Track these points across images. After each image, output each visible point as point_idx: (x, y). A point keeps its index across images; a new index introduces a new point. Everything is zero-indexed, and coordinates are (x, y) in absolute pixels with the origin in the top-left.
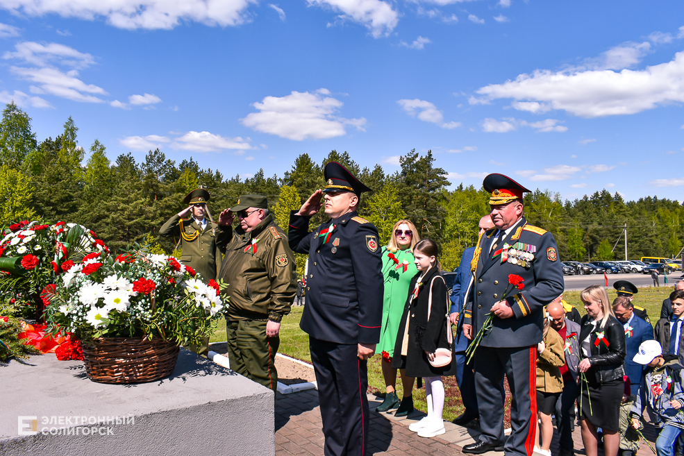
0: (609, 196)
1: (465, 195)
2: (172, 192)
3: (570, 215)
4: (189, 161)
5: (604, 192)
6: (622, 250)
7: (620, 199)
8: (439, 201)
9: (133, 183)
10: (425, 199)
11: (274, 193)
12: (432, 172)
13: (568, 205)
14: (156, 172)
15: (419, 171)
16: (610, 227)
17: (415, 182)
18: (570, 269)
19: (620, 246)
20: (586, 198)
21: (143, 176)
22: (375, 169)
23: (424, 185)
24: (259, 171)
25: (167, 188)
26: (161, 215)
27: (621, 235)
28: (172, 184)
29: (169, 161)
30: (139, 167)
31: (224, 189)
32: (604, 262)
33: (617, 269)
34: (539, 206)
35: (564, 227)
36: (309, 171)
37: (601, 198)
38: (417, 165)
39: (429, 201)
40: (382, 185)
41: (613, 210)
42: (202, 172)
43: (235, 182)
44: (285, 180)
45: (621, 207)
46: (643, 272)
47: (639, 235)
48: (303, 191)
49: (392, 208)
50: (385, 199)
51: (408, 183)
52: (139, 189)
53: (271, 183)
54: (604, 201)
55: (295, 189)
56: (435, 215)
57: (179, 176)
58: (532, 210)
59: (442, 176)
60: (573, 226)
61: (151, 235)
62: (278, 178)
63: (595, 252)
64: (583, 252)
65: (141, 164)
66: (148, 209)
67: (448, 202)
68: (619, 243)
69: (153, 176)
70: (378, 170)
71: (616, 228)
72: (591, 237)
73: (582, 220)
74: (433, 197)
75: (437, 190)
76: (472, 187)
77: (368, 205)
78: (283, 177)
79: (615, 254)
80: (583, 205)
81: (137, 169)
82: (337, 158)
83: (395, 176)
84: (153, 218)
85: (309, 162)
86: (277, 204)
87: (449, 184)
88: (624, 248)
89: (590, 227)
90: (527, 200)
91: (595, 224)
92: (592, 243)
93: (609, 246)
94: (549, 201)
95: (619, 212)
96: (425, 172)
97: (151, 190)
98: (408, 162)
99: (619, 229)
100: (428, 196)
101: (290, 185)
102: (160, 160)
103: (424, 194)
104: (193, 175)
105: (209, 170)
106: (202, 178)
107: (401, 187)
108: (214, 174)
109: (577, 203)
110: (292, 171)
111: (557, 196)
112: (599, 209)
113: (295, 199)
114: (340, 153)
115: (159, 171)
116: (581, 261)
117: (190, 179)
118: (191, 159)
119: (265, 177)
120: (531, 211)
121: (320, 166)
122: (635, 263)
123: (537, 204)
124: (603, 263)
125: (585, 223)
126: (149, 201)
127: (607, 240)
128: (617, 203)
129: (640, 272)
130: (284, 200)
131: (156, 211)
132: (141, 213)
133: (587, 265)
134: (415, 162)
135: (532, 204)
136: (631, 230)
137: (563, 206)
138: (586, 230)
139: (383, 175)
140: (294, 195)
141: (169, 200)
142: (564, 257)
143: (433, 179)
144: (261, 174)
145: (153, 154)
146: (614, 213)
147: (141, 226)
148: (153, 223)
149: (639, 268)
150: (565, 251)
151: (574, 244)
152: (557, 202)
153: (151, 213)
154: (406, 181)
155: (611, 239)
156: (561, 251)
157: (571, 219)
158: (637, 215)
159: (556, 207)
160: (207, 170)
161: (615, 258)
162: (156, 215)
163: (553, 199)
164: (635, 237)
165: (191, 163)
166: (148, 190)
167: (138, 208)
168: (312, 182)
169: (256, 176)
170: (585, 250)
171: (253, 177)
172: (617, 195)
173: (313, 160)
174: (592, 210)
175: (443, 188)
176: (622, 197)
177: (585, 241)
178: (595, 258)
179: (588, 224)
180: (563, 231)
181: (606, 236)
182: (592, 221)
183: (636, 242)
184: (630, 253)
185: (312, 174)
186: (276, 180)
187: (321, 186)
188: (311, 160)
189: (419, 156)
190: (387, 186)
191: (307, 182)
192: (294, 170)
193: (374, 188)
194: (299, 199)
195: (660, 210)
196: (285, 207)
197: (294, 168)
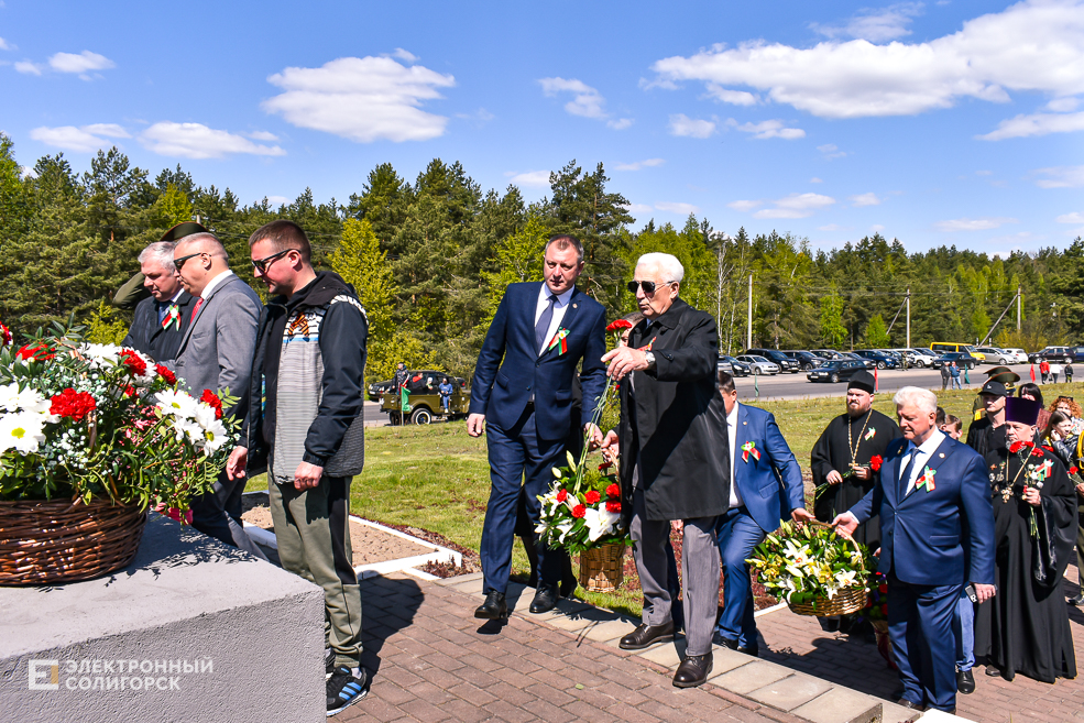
0: (884, 244)
1: (658, 240)
2: (143, 226)
3: (823, 275)
4: (174, 172)
5: (876, 237)
6: (901, 331)
7: (901, 249)
8: (616, 248)
9: (68, 209)
10: (592, 245)
11: (331, 231)
12: (603, 200)
13: (822, 257)
14: (112, 190)
15: (582, 199)
16: (885, 294)
17: (575, 217)
18: (822, 362)
19: (899, 325)
20: (849, 247)
21: (87, 197)
22: (507, 193)
23: (590, 222)
24: (304, 192)
25: (133, 220)
26: (123, 267)
27: (901, 307)
28: (144, 213)
29: (137, 171)
30: (79, 180)
31: (240, 224)
32: (875, 351)
33: (894, 362)
34: (777, 259)
35: (815, 294)
36: (393, 194)
37: (871, 248)
38: (578, 188)
39: (599, 249)
40: (520, 221)
41: (890, 267)
42: (199, 191)
43: (260, 211)
44: (352, 209)
45: (903, 263)
46: (933, 366)
47: (928, 308)
48: (383, 229)
49: (537, 259)
50: (524, 244)
51: (564, 217)
52: (81, 221)
53: (325, 213)
54: (876, 252)
55: (369, 226)
56: (609, 273)
57: (156, 198)
58: (765, 265)
59: (620, 206)
60: (828, 293)
61: (106, 304)
62: (338, 205)
63: (862, 335)
64: (842, 334)
65: (82, 175)
66: (97, 256)
67: (630, 250)
68: (899, 320)
69: (106, 197)
70: (514, 194)
71: (893, 296)
72: (856, 310)
73: (842, 283)
74: (604, 243)
75: (613, 232)
76: (669, 226)
77: (496, 254)
78: (347, 203)
79: (892, 337)
80: (844, 259)
81: (76, 183)
82: (443, 171)
83: (542, 205)
84: (108, 274)
85: (393, 178)
86: (337, 251)
87: (632, 221)
88: (905, 327)
89: (855, 294)
90: (757, 249)
91: (862, 289)
92: (856, 320)
93: (882, 326)
94: (791, 250)
95: (898, 271)
96: (592, 200)
97: (103, 223)
98: (563, 183)
99: (898, 297)
100: (597, 240)
101: (361, 217)
102: (119, 168)
103: (591, 238)
104: (183, 196)
105: (213, 189)
106: (199, 201)
107: (551, 224)
108: (222, 196)
109: (835, 255)
110: (363, 193)
111: (804, 243)
112: (869, 265)
113: (369, 243)
114: (448, 163)
115: (118, 187)
116: (840, 350)
117: (177, 204)
118: (179, 169)
119: (316, 203)
120: (763, 268)
121: (413, 186)
122: (921, 351)
123: (772, 257)
124: (873, 353)
125: (848, 287)
126: (100, 243)
127: (880, 315)
128: (895, 256)
129: (928, 366)
130: (350, 243)
131: (114, 260)
132: (85, 263)
133: (849, 355)
134: (575, 183)
135: (766, 256)
136: (918, 299)
137: (814, 259)
138: (848, 298)
139: (522, 204)
140: (368, 236)
141: (137, 241)
142: (813, 343)
143: (605, 212)
144: (306, 198)
145: (106, 157)
146: (892, 272)
147: (86, 287)
148: (108, 282)
149: (927, 360)
150: (815, 333)
151: (829, 321)
152: (805, 253)
153: (103, 263)
154: (560, 214)
155: (886, 313)
156: (810, 332)
157: (826, 281)
158: (927, 276)
159: (802, 262)
160: (209, 189)
161: (892, 344)
162: (113, 267)
163: (797, 248)
164: (922, 311)
165: (178, 175)
166: (98, 223)
167: (80, 254)
168: (399, 212)
169: (298, 201)
170: (845, 331)
171: (293, 202)
172: (896, 242)
174: (858, 266)
175: (622, 228)
176: (904, 246)
177: (846, 317)
178: (861, 345)
179: (851, 289)
180: (814, 300)
181: (879, 309)
182: (857, 285)
183: (924, 318)
184: (914, 336)
185: (399, 200)
186: (335, 209)
187: (414, 220)
188: (397, 174)
189: (583, 173)
190: (530, 223)
191: (391, 214)
192: (366, 191)
193: (506, 225)
194: (375, 242)
195: (961, 267)
196: (351, 256)
197: (367, 188)
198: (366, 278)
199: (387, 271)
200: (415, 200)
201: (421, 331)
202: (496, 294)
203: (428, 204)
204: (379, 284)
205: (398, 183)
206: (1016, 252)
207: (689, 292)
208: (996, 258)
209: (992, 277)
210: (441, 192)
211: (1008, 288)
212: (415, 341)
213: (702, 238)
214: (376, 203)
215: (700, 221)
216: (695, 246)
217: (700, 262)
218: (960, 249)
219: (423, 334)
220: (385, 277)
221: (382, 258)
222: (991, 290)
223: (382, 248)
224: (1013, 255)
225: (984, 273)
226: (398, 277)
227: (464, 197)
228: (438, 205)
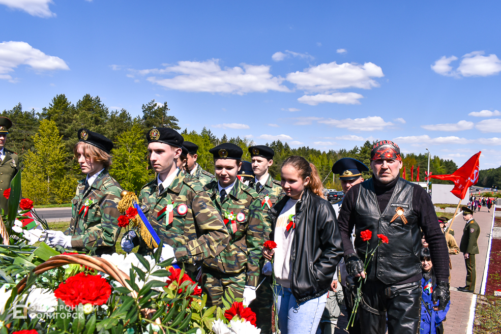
0: (281, 144)
1: (190, 137)
5: (278, 141)
7: (288, 147)
11: (31, 124)
12: (166, 119)
15: (157, 117)
17: (153, 125)
22: (121, 112)
24: (17, 105)
36: (65, 109)
37: (276, 146)
38: (155, 113)
40: (129, 126)
41: (284, 154)
44: (43, 114)
45: (289, 153)
49: (137, 143)
50: (131, 136)
51: (148, 125)
53: (29, 116)
54: (279, 147)
55: (54, 123)
59: (174, 122)
62: (36, 112)
70: (124, 115)
76: (194, 132)
77: (117, 140)
78: (41, 112)
82: (91, 100)
83: (137, 119)
85: (65, 101)
86: (36, 135)
87: (179, 129)
94: (245, 145)
96: (161, 118)
98: (148, 110)
101: (49, 119)
110: (50, 108)
111: (252, 142)
113: (53, 131)
114: (93, 97)
119: (24, 110)
121: (75, 106)
128: (286, 150)
130: (44, 131)
134: (154, 110)
139: (130, 118)
140: (53, 128)
143: (167, 124)
144: (19, 108)
154: (146, 123)
163: (248, 144)
168: (68, 118)
169: (14, 109)
172: (286, 144)
173: (69, 100)
185: (68, 112)
186: (34, 114)
187: (77, 122)
188: (68, 100)
189: (157, 106)
190: (134, 127)
191: (64, 118)
192: (51, 106)
193: (122, 127)
194: (57, 131)
195: (311, 156)
196: (44, 137)
197: (51, 105)
198: (51, 148)
199: (62, 146)
200: (77, 113)
201: (79, 175)
202: (116, 158)
203: (84, 115)
204: (58, 151)
205: (68, 104)
206: (331, 150)
207: (203, 161)
208: (324, 152)
209: (322, 160)
210: (89, 110)
211: (328, 165)
212: (75, 179)
213: (209, 138)
214: (56, 113)
215: (208, 130)
216: (206, 141)
217: (207, 148)
218: (310, 148)
219: (79, 176)
220: (61, 148)
221: (61, 138)
222: (322, 165)
223: (60, 135)
224: (330, 151)
225: (319, 158)
226: (68, 148)
227: (100, 113)
228: (90, 116)
